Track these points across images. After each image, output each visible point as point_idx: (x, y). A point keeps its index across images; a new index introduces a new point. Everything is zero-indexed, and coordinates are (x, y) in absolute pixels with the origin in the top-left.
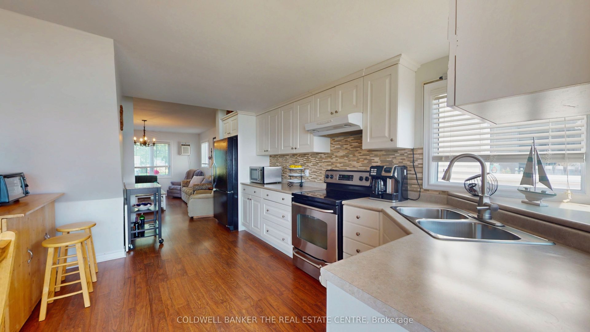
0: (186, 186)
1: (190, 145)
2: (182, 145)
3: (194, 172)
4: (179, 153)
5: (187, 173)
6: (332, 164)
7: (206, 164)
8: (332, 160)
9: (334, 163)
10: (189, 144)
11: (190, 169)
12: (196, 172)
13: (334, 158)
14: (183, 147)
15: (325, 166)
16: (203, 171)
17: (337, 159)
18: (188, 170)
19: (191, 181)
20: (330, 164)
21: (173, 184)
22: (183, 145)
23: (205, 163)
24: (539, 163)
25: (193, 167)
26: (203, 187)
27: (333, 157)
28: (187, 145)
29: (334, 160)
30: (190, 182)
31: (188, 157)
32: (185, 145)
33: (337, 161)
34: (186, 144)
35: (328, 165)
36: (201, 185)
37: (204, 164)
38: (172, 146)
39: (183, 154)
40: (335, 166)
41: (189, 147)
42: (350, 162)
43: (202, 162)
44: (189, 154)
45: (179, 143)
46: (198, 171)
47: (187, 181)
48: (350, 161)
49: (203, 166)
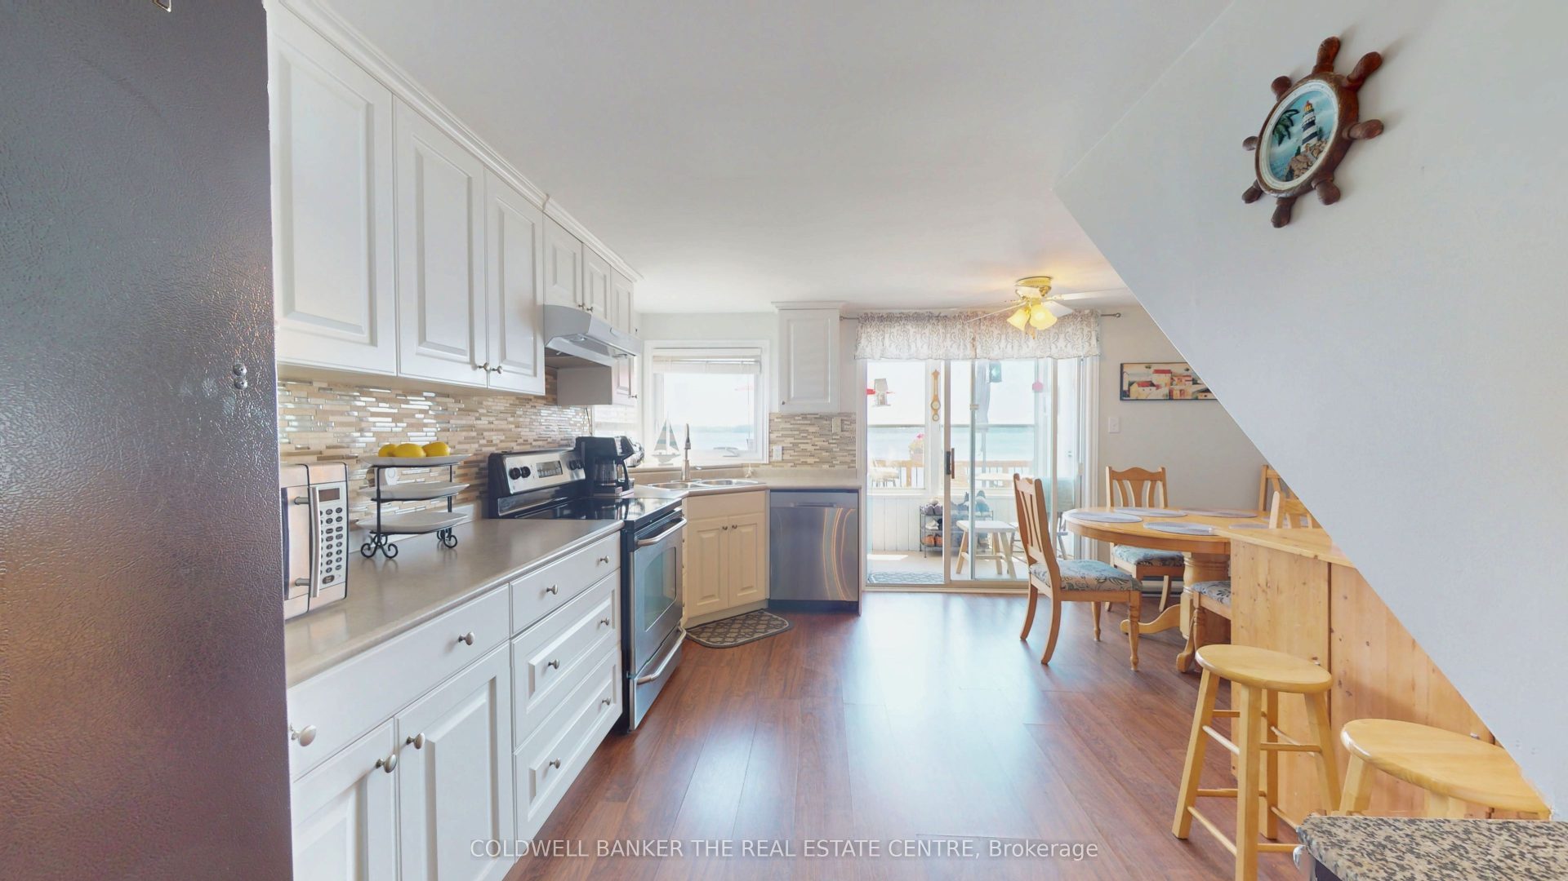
6: (481, 432)
8: (479, 422)
9: (485, 434)
13: (484, 415)
15: (460, 443)
17: (491, 419)
20: (474, 434)
24: (671, 431)
27: (481, 411)
29: (483, 422)
33: (492, 426)
35: (468, 440)
40: (488, 441)
42: (520, 429)
48: (519, 427)
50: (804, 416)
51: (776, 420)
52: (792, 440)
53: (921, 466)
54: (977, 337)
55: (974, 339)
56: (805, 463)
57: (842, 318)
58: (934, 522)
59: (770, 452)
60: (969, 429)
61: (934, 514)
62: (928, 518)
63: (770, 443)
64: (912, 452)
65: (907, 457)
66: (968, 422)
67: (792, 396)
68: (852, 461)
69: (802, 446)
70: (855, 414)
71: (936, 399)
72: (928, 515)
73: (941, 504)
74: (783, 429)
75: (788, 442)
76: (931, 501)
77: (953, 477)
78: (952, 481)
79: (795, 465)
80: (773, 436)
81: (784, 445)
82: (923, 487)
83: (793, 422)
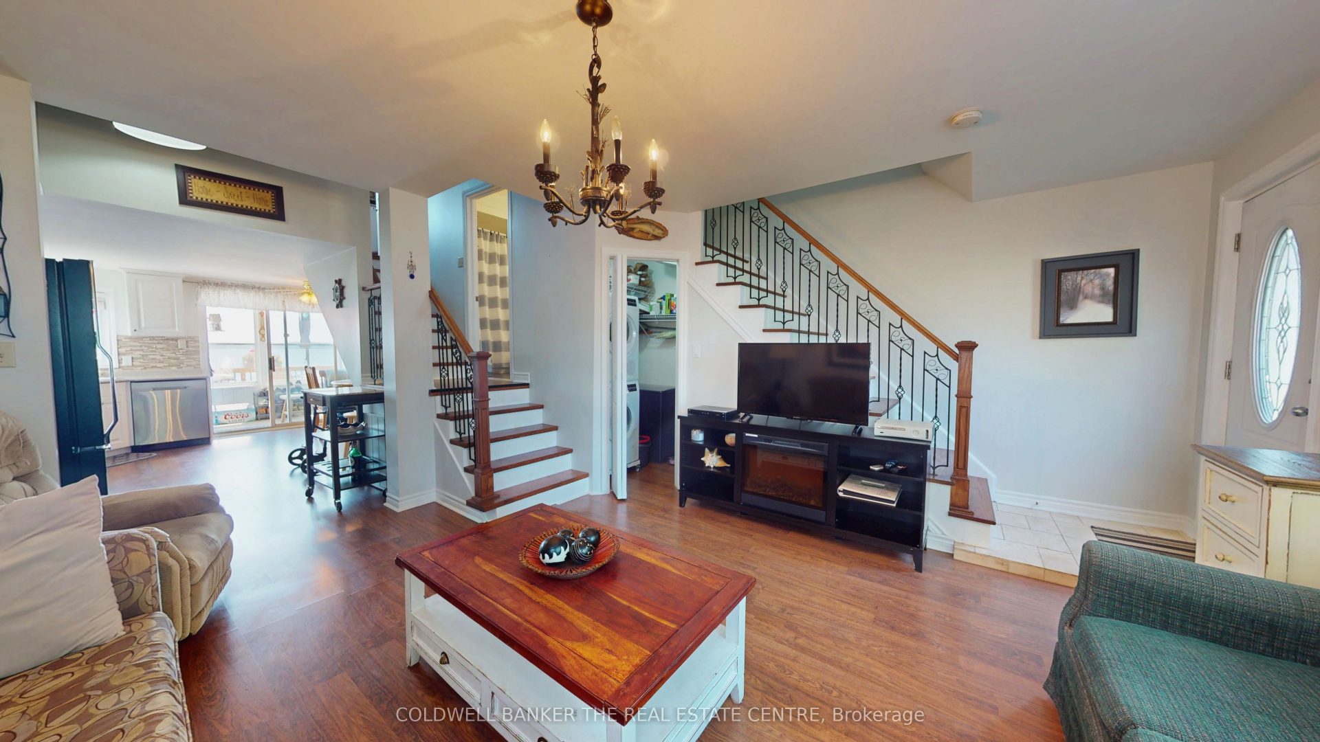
50: (152, 338)
51: (124, 340)
52: (141, 353)
53: (253, 371)
54: (286, 301)
55: (284, 301)
56: (156, 367)
57: (184, 281)
58: (265, 400)
59: (119, 360)
60: (284, 346)
61: (265, 395)
62: (260, 398)
63: (119, 354)
64: (246, 362)
65: (240, 365)
66: (284, 342)
67: (143, 325)
68: (197, 364)
69: (151, 357)
70: (198, 337)
71: (262, 328)
72: (260, 396)
73: (268, 390)
74: (131, 346)
75: (137, 354)
76: (262, 388)
77: (274, 371)
78: (273, 373)
79: (145, 368)
80: (120, 350)
81: (133, 356)
82: (256, 380)
83: (141, 341)
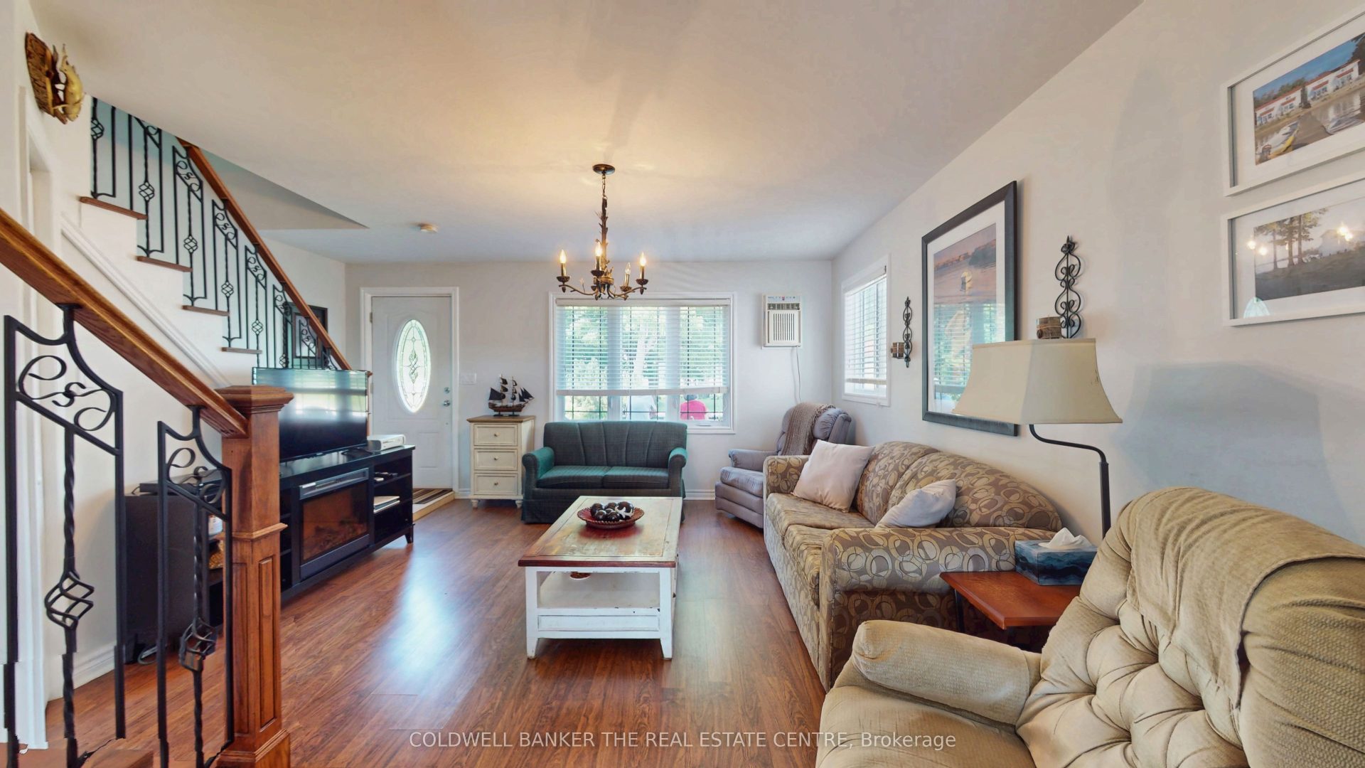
0: (784, 486)
1: (798, 305)
2: (769, 305)
3: (817, 416)
4: (760, 339)
5: (785, 417)
7: (863, 381)
10: (795, 302)
11: (799, 402)
12: (822, 418)
14: (773, 312)
16: (850, 414)
18: (790, 404)
19: (807, 465)
21: (736, 461)
22: (772, 306)
23: (857, 377)
25: (811, 397)
26: (908, 567)
28: (788, 307)
30: (800, 468)
31: (792, 351)
32: (780, 307)
34: (787, 301)
36: (887, 549)
37: (855, 381)
38: (736, 313)
39: (772, 342)
41: (795, 312)
43: (848, 374)
44: (795, 342)
45: (759, 298)
46: (831, 411)
47: (789, 466)
49: (849, 388)
